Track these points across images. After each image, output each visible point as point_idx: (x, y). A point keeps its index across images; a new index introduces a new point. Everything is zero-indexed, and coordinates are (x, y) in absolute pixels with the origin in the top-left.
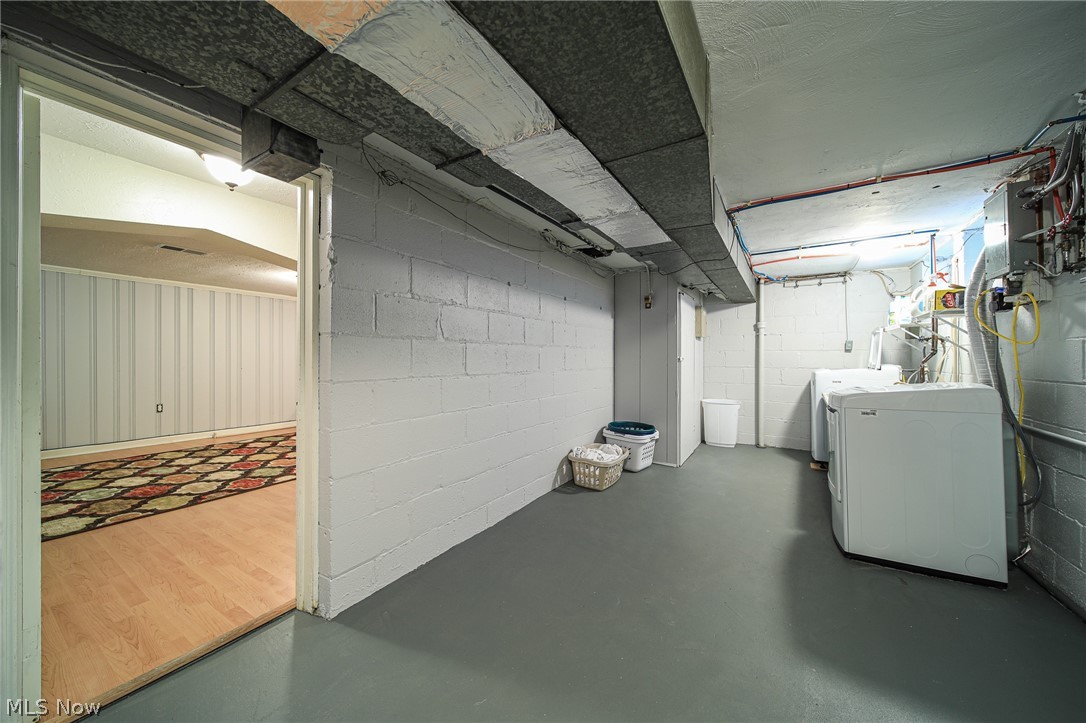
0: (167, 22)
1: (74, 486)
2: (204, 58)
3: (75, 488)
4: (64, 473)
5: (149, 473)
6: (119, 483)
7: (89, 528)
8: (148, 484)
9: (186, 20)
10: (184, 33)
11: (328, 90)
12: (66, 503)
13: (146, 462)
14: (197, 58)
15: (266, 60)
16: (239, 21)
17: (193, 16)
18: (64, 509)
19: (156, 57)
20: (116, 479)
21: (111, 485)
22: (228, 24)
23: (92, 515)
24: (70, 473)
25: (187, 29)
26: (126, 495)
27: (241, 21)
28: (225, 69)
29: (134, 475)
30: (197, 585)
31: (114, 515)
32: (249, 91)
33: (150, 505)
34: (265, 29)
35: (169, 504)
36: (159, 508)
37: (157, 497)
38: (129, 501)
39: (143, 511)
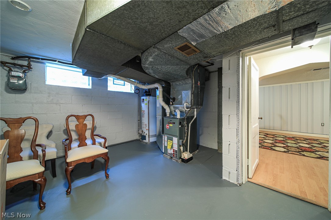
0: (248, 35)
1: (288, 141)
2: (259, 34)
3: (289, 142)
4: (289, 138)
5: (311, 144)
6: (300, 144)
7: (284, 152)
8: (308, 147)
9: (249, 32)
10: (252, 34)
11: (293, 13)
12: (284, 144)
13: (313, 141)
14: (258, 35)
15: (269, 24)
16: (256, 24)
17: (250, 31)
18: (283, 145)
19: (253, 40)
20: (300, 143)
21: (298, 144)
22: (255, 26)
23: (287, 149)
24: (290, 138)
25: (251, 33)
26: (299, 148)
27: (257, 24)
28: (265, 32)
29: (306, 144)
30: (299, 179)
31: (292, 151)
32: (274, 31)
33: (304, 153)
34: (262, 20)
35: (310, 155)
36: (305, 155)
37: (308, 152)
38: (299, 149)
39: (300, 153)
